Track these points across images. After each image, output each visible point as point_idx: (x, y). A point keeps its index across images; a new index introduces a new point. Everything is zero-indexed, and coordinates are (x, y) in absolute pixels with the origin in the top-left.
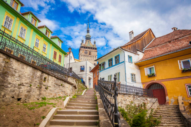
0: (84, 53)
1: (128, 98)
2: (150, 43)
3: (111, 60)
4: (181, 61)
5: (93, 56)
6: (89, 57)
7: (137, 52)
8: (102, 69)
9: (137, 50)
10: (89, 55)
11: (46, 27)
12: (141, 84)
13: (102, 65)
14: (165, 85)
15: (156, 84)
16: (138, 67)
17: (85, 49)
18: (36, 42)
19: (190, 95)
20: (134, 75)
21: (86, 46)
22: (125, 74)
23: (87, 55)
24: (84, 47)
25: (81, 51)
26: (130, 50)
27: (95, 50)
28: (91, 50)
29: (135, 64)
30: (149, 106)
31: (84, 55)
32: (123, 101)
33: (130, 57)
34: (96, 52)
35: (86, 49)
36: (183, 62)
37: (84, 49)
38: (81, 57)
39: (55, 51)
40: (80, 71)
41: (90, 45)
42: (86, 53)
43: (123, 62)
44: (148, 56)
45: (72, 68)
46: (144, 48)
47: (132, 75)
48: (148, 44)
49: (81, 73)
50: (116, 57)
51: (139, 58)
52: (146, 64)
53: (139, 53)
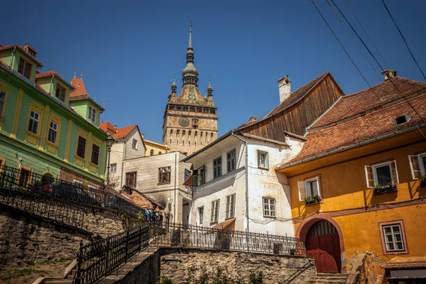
0: (177, 122)
1: (221, 259)
2: (325, 113)
3: (218, 162)
4: (373, 167)
5: (204, 133)
6: (193, 134)
7: (284, 140)
8: (199, 184)
9: (286, 134)
10: (193, 130)
11: (57, 77)
12: (291, 221)
13: (199, 172)
14: (340, 226)
15: (322, 223)
16: (286, 178)
17: (180, 113)
18: (31, 121)
19: (388, 250)
20: (273, 200)
21: (184, 102)
22: (247, 198)
23: (187, 130)
24: (179, 107)
25: (168, 117)
26: (264, 135)
27: (211, 115)
28: (200, 114)
29: (277, 171)
30: (284, 276)
31: (178, 131)
32: (207, 266)
33: (262, 156)
34: (214, 119)
35: (185, 113)
36: (377, 169)
37: (177, 112)
38: (168, 137)
39: (80, 138)
40: (157, 180)
41: (195, 99)
42: (184, 124)
43: (243, 168)
44: (312, 150)
45: (136, 173)
46: (308, 126)
47: (265, 199)
48: (319, 116)
49: (161, 187)
50: (229, 156)
51: (288, 155)
52: (301, 172)
53: (289, 141)
